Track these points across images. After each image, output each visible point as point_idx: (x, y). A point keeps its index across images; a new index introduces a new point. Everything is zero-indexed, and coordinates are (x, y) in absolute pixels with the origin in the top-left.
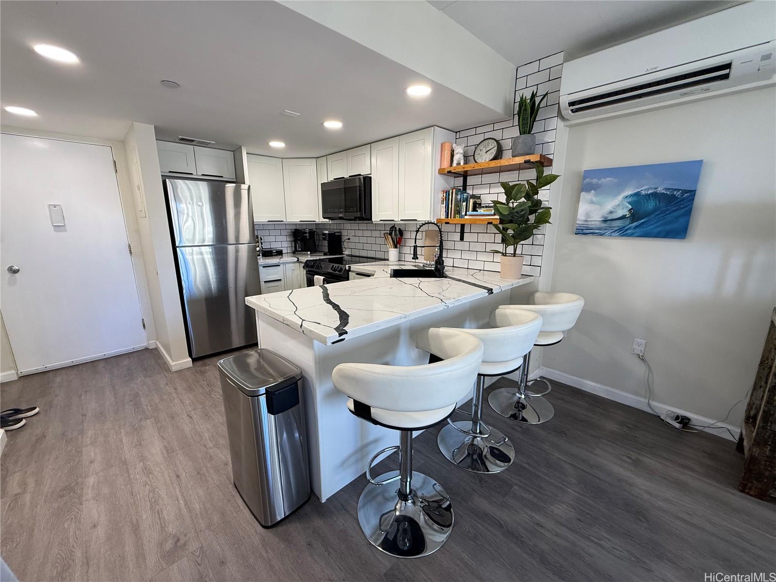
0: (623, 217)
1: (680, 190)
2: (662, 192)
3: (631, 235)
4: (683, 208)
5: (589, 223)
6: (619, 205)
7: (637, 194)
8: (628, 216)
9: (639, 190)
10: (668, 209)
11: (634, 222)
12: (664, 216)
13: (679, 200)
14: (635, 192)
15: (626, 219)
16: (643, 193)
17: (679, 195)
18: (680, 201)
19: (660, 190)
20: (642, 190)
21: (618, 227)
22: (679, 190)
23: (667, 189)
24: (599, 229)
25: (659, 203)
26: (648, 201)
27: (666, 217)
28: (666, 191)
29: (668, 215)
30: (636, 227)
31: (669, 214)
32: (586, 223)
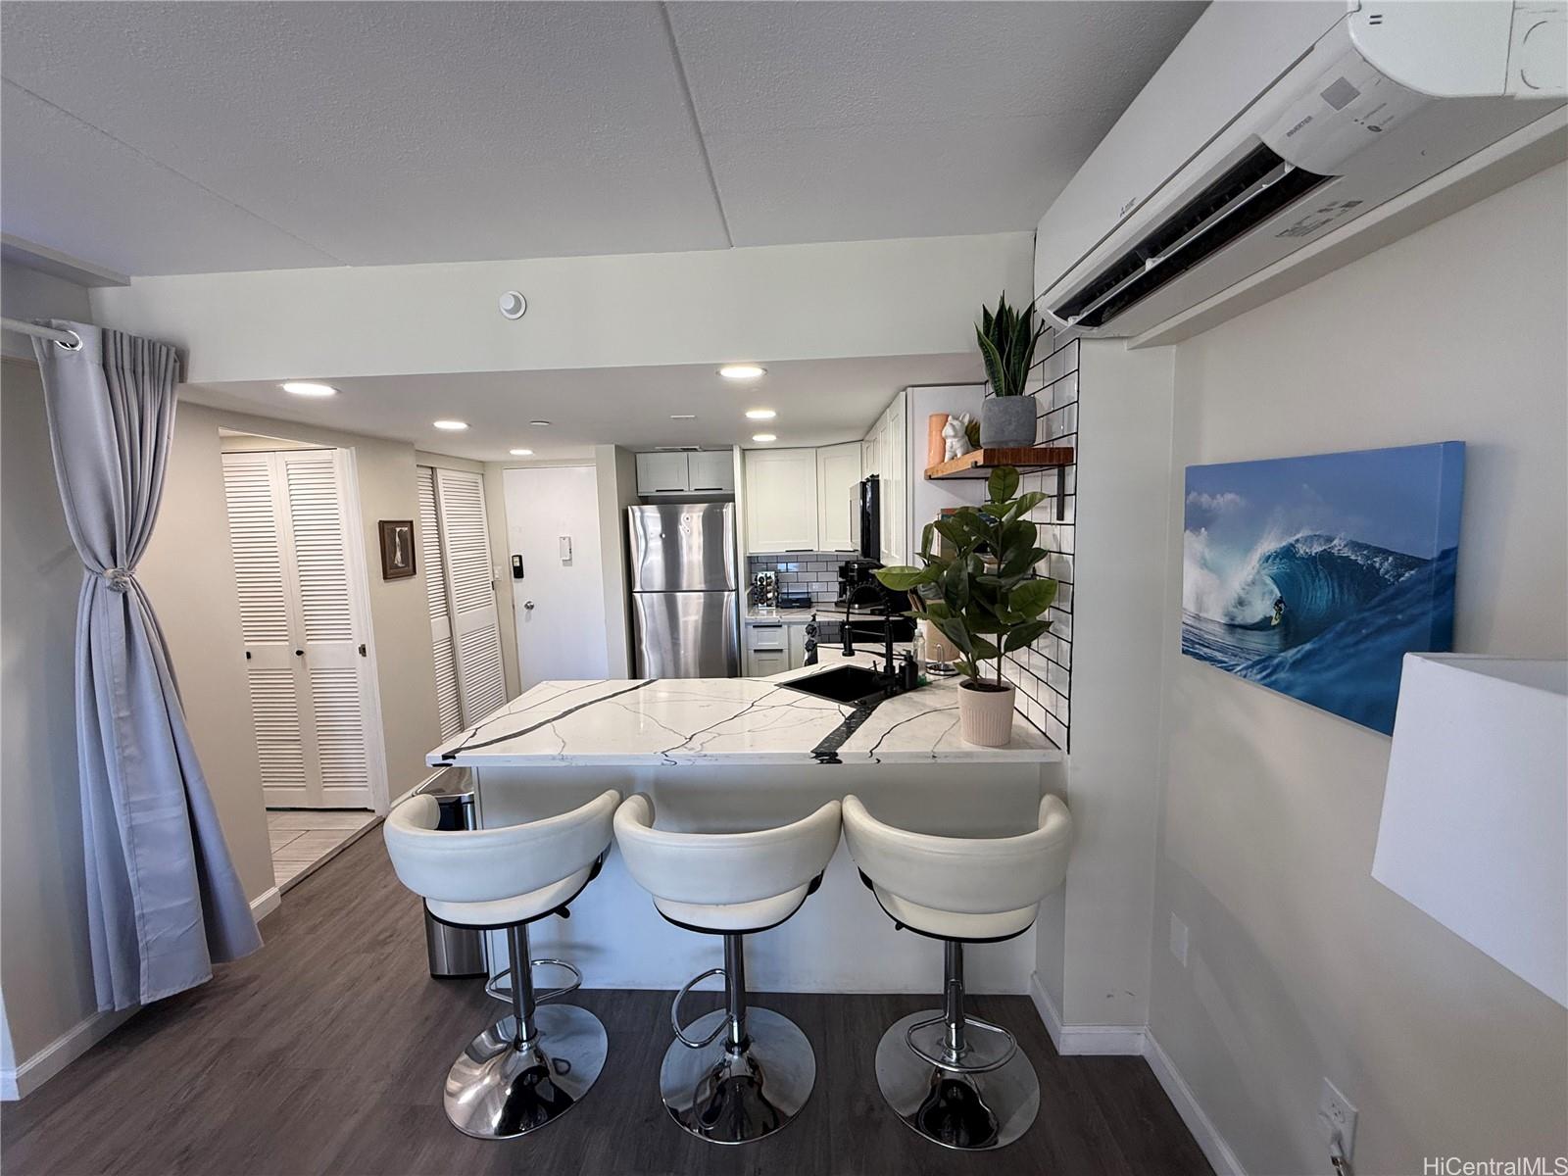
0: (1263, 625)
1: (1391, 553)
2: (1347, 553)
3: (1285, 689)
4: (1404, 624)
5: (1203, 626)
6: (1253, 583)
7: (1288, 553)
8: (1274, 622)
9: (1292, 540)
10: (1363, 619)
11: (1290, 648)
12: (1357, 643)
13: (1391, 590)
14: (1284, 544)
15: (1271, 632)
16: (1302, 549)
17: (1387, 572)
18: (1393, 597)
19: (1338, 546)
20: (1297, 541)
21: (1258, 652)
22: (1386, 553)
23: (1356, 546)
24: (1222, 650)
25: (1341, 592)
26: (1314, 582)
27: (1362, 647)
28: (1354, 552)
29: (1368, 644)
30: (1296, 665)
31: (1367, 637)
32: (1196, 624)
